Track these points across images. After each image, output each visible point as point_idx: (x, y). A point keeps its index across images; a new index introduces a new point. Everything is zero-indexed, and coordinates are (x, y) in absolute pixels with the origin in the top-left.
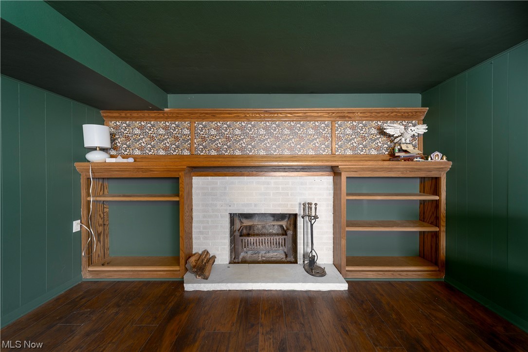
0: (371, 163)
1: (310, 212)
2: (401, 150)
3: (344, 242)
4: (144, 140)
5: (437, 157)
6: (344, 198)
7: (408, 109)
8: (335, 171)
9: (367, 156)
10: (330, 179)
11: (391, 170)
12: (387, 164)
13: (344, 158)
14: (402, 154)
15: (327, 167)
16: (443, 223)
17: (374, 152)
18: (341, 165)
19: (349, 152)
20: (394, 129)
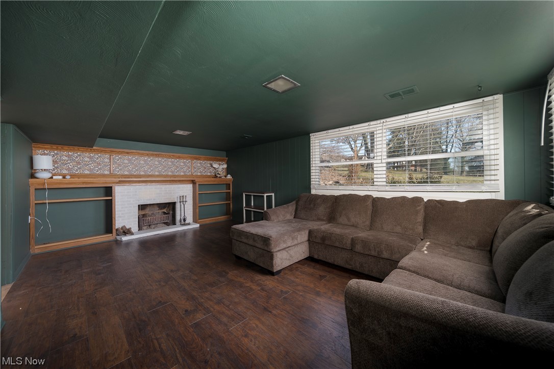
0: (207, 179)
1: (183, 200)
2: (218, 174)
3: (197, 210)
4: (71, 164)
5: (229, 177)
6: (198, 192)
7: (221, 158)
8: (193, 182)
9: (206, 175)
10: (191, 186)
11: (214, 181)
12: (213, 179)
13: (197, 176)
14: (219, 176)
15: (190, 180)
16: (231, 200)
17: (209, 174)
18: (196, 180)
19: (199, 174)
20: (216, 166)
